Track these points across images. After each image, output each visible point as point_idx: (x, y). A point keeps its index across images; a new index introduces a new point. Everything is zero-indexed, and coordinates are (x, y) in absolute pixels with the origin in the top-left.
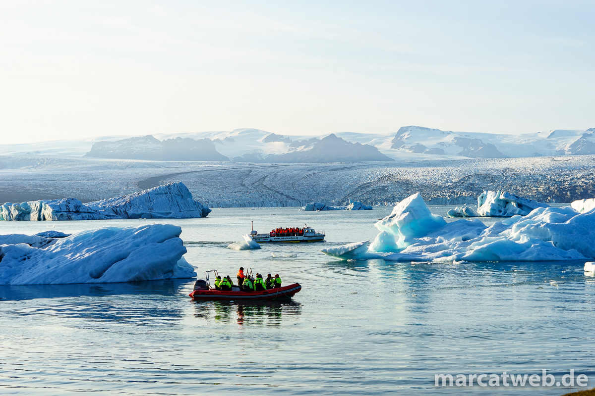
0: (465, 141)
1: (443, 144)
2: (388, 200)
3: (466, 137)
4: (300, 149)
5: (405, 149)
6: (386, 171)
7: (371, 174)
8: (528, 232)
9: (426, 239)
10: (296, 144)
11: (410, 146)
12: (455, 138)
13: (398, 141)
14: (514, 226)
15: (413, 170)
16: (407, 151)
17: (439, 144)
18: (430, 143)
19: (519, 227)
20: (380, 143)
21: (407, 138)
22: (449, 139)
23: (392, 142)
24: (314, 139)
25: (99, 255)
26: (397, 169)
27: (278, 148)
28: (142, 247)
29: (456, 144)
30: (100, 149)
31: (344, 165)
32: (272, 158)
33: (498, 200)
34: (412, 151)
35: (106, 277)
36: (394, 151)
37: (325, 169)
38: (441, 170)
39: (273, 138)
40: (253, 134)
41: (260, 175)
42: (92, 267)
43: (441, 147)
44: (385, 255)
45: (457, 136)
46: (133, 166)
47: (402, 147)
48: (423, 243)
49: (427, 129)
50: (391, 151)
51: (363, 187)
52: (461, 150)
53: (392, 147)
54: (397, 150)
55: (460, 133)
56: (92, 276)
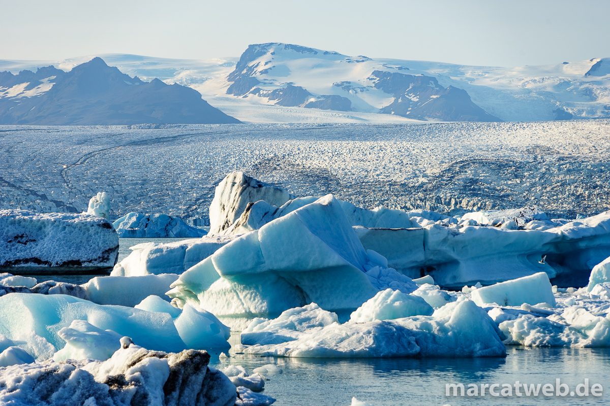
0: (399, 81)
3: (400, 72)
5: (260, 95)
11: (271, 89)
12: (376, 73)
13: (243, 76)
16: (265, 100)
17: (338, 85)
18: (318, 83)
20: (202, 81)
21: (265, 72)
22: (360, 74)
23: (229, 80)
29: (377, 86)
34: (276, 101)
36: (234, 100)
43: (342, 93)
45: (380, 68)
47: (254, 92)
49: (310, 50)
50: (227, 99)
52: (389, 100)
53: (230, 91)
54: (241, 97)
55: (387, 63)
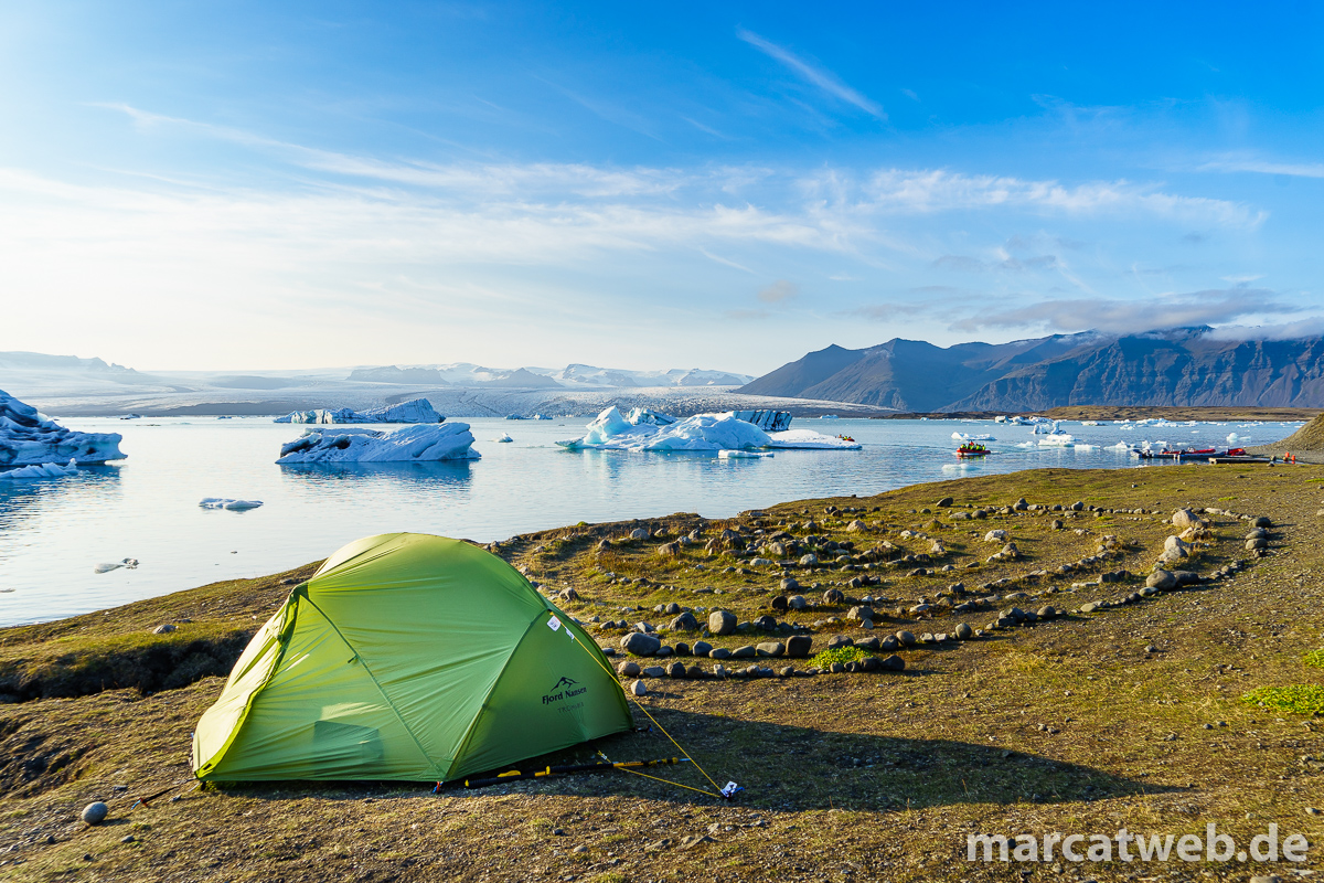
0: (613, 375)
1: (597, 377)
2: (561, 414)
3: (613, 372)
4: (499, 378)
5: (572, 379)
6: (559, 394)
7: (550, 396)
8: (688, 432)
9: (620, 436)
10: (497, 374)
11: (575, 377)
12: (606, 373)
13: (567, 373)
14: (679, 428)
15: (578, 393)
16: (573, 381)
17: (595, 376)
18: (589, 375)
19: (682, 428)
20: (555, 375)
21: (574, 372)
22: (601, 373)
23: (563, 375)
24: (510, 371)
25: (418, 442)
26: (567, 393)
27: (484, 377)
28: (446, 437)
29: (606, 377)
30: (358, 374)
31: (530, 389)
32: (480, 383)
33: (643, 414)
34: (576, 381)
35: (424, 456)
36: (564, 380)
37: (518, 392)
38: (597, 394)
39: (481, 369)
40: (468, 366)
41: (472, 395)
42: (414, 450)
43: (596, 379)
44: (595, 446)
45: (607, 371)
46: (382, 387)
47: (570, 378)
48: (619, 438)
49: (587, 366)
50: (562, 380)
51: (543, 404)
52: (610, 380)
53: (563, 378)
54: (566, 380)
55: (609, 370)
56: (414, 456)
